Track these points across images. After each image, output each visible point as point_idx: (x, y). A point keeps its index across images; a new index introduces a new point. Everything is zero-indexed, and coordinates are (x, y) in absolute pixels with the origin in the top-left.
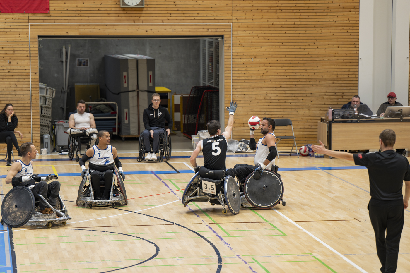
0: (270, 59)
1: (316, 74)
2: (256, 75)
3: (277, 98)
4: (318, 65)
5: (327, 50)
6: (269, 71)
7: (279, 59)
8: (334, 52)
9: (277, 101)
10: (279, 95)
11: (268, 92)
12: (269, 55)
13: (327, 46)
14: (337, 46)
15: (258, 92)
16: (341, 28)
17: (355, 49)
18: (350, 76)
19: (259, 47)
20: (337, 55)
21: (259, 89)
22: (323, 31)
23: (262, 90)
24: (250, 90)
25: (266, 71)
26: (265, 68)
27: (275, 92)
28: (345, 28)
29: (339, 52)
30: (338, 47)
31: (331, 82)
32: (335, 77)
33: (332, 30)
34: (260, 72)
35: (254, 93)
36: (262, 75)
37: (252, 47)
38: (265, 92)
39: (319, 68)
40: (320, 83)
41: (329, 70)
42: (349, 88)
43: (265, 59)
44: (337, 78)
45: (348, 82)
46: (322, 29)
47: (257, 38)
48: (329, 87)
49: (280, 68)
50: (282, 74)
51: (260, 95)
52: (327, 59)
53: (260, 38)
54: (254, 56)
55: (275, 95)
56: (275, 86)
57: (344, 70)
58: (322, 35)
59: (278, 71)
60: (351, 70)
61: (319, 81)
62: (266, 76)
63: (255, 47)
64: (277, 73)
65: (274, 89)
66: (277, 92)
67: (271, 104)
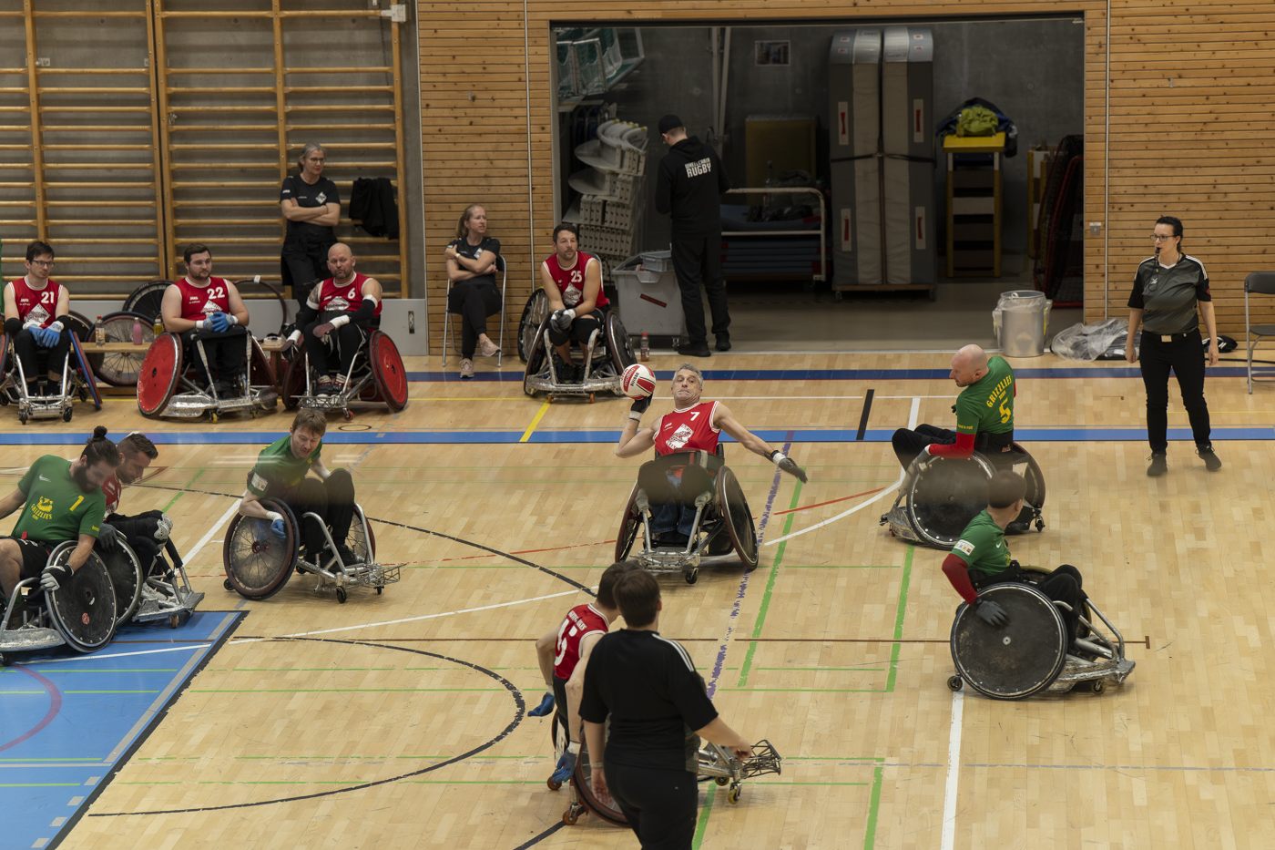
0: (1228, 82)
2: (1183, 128)
3: (1247, 197)
6: (1223, 117)
7: (1253, 81)
9: (1248, 206)
10: (1252, 188)
11: (1220, 180)
12: (1223, 67)
15: (1187, 180)
19: (1194, 46)
21: (1192, 171)
23: (1200, 171)
24: (1164, 172)
25: (1213, 116)
26: (1210, 107)
27: (1241, 179)
34: (1195, 118)
35: (1177, 181)
36: (1199, 127)
37: (1170, 47)
38: (1211, 180)
43: (1212, 82)
47: (1187, 18)
49: (1257, 108)
50: (1263, 126)
51: (1192, 189)
53: (1196, 18)
54: (1175, 74)
55: (1242, 188)
56: (1240, 161)
59: (1249, 117)
62: (1213, 132)
63: (1179, 46)
64: (1249, 123)
65: (1238, 171)
66: (1248, 179)
67: (1226, 215)
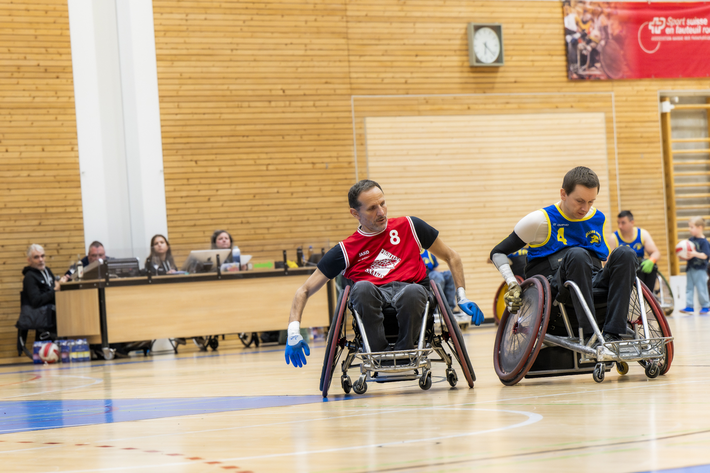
1: (9, 205)
4: (11, 186)
5: (24, 155)
8: (37, 161)
13: (23, 149)
14: (40, 148)
16: (44, 111)
17: (73, 154)
18: (69, 209)
20: (42, 166)
22: (15, 118)
28: (52, 111)
29: (47, 161)
30: (43, 150)
31: (36, 222)
32: (42, 210)
33: (29, 114)
39: (13, 192)
40: (18, 223)
41: (31, 198)
42: (67, 233)
44: (46, 213)
45: (65, 221)
46: (12, 112)
48: (34, 231)
52: (25, 173)
57: (56, 197)
58: (13, 124)
60: (69, 197)
61: (15, 221)
